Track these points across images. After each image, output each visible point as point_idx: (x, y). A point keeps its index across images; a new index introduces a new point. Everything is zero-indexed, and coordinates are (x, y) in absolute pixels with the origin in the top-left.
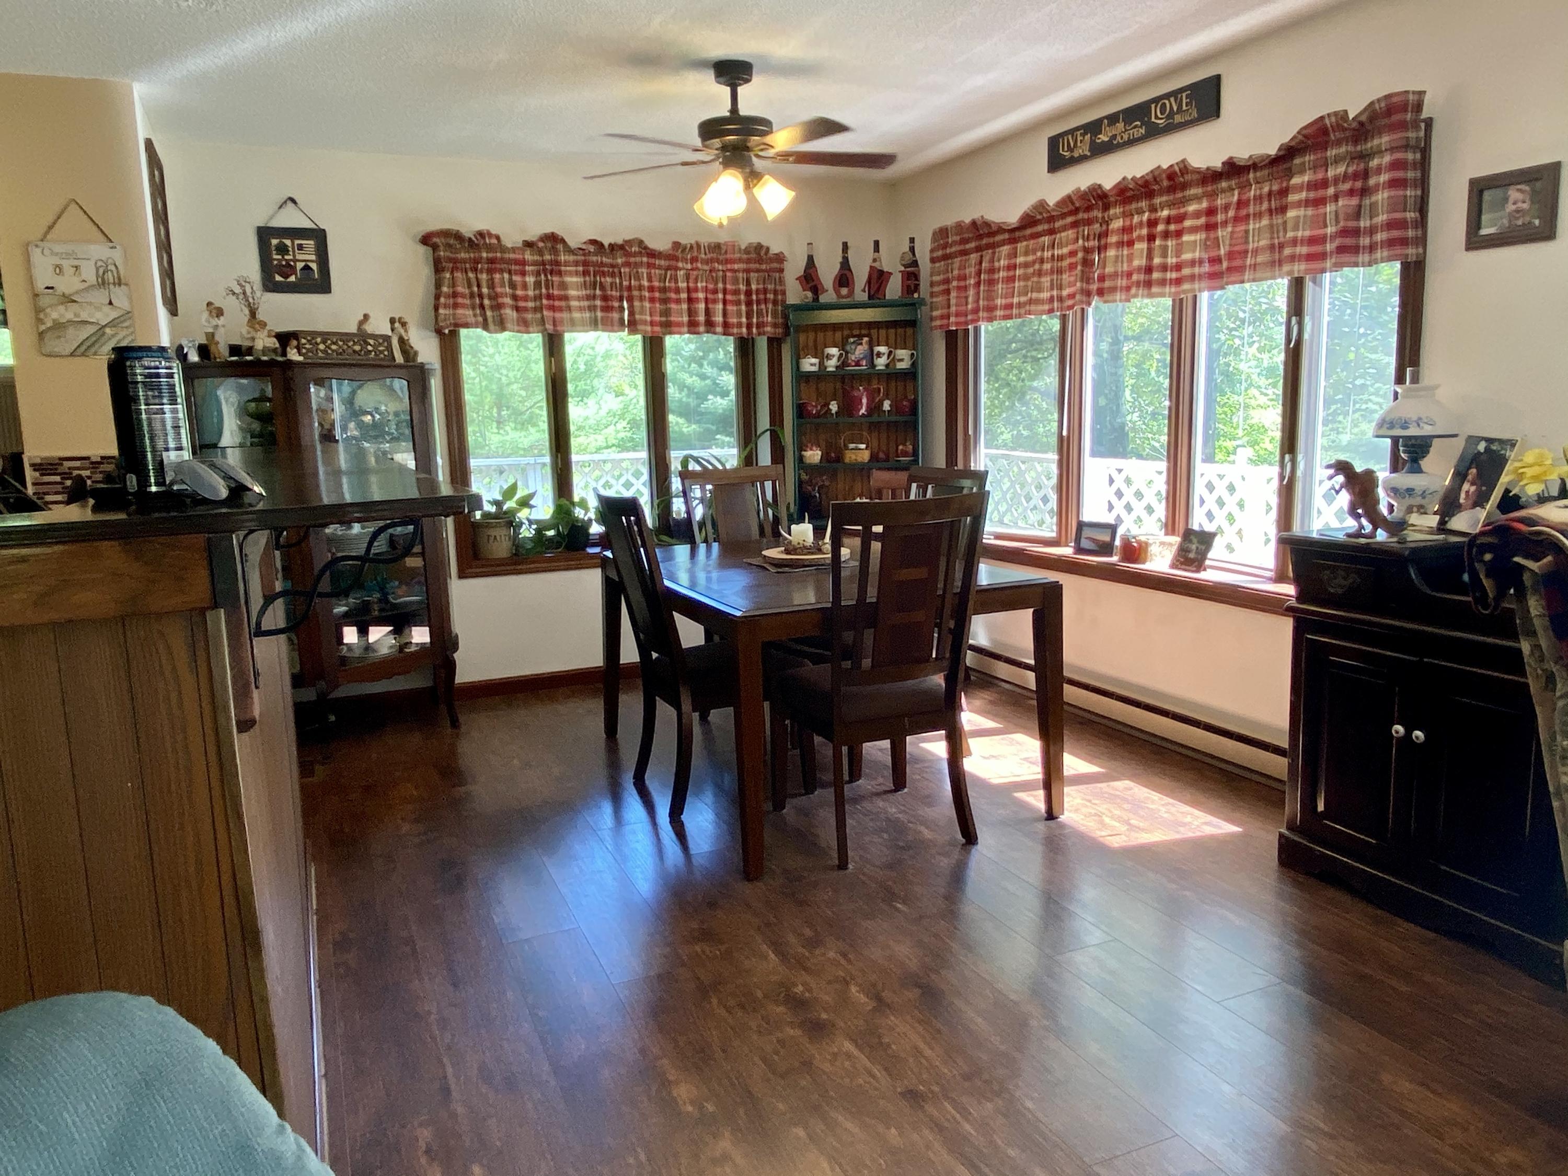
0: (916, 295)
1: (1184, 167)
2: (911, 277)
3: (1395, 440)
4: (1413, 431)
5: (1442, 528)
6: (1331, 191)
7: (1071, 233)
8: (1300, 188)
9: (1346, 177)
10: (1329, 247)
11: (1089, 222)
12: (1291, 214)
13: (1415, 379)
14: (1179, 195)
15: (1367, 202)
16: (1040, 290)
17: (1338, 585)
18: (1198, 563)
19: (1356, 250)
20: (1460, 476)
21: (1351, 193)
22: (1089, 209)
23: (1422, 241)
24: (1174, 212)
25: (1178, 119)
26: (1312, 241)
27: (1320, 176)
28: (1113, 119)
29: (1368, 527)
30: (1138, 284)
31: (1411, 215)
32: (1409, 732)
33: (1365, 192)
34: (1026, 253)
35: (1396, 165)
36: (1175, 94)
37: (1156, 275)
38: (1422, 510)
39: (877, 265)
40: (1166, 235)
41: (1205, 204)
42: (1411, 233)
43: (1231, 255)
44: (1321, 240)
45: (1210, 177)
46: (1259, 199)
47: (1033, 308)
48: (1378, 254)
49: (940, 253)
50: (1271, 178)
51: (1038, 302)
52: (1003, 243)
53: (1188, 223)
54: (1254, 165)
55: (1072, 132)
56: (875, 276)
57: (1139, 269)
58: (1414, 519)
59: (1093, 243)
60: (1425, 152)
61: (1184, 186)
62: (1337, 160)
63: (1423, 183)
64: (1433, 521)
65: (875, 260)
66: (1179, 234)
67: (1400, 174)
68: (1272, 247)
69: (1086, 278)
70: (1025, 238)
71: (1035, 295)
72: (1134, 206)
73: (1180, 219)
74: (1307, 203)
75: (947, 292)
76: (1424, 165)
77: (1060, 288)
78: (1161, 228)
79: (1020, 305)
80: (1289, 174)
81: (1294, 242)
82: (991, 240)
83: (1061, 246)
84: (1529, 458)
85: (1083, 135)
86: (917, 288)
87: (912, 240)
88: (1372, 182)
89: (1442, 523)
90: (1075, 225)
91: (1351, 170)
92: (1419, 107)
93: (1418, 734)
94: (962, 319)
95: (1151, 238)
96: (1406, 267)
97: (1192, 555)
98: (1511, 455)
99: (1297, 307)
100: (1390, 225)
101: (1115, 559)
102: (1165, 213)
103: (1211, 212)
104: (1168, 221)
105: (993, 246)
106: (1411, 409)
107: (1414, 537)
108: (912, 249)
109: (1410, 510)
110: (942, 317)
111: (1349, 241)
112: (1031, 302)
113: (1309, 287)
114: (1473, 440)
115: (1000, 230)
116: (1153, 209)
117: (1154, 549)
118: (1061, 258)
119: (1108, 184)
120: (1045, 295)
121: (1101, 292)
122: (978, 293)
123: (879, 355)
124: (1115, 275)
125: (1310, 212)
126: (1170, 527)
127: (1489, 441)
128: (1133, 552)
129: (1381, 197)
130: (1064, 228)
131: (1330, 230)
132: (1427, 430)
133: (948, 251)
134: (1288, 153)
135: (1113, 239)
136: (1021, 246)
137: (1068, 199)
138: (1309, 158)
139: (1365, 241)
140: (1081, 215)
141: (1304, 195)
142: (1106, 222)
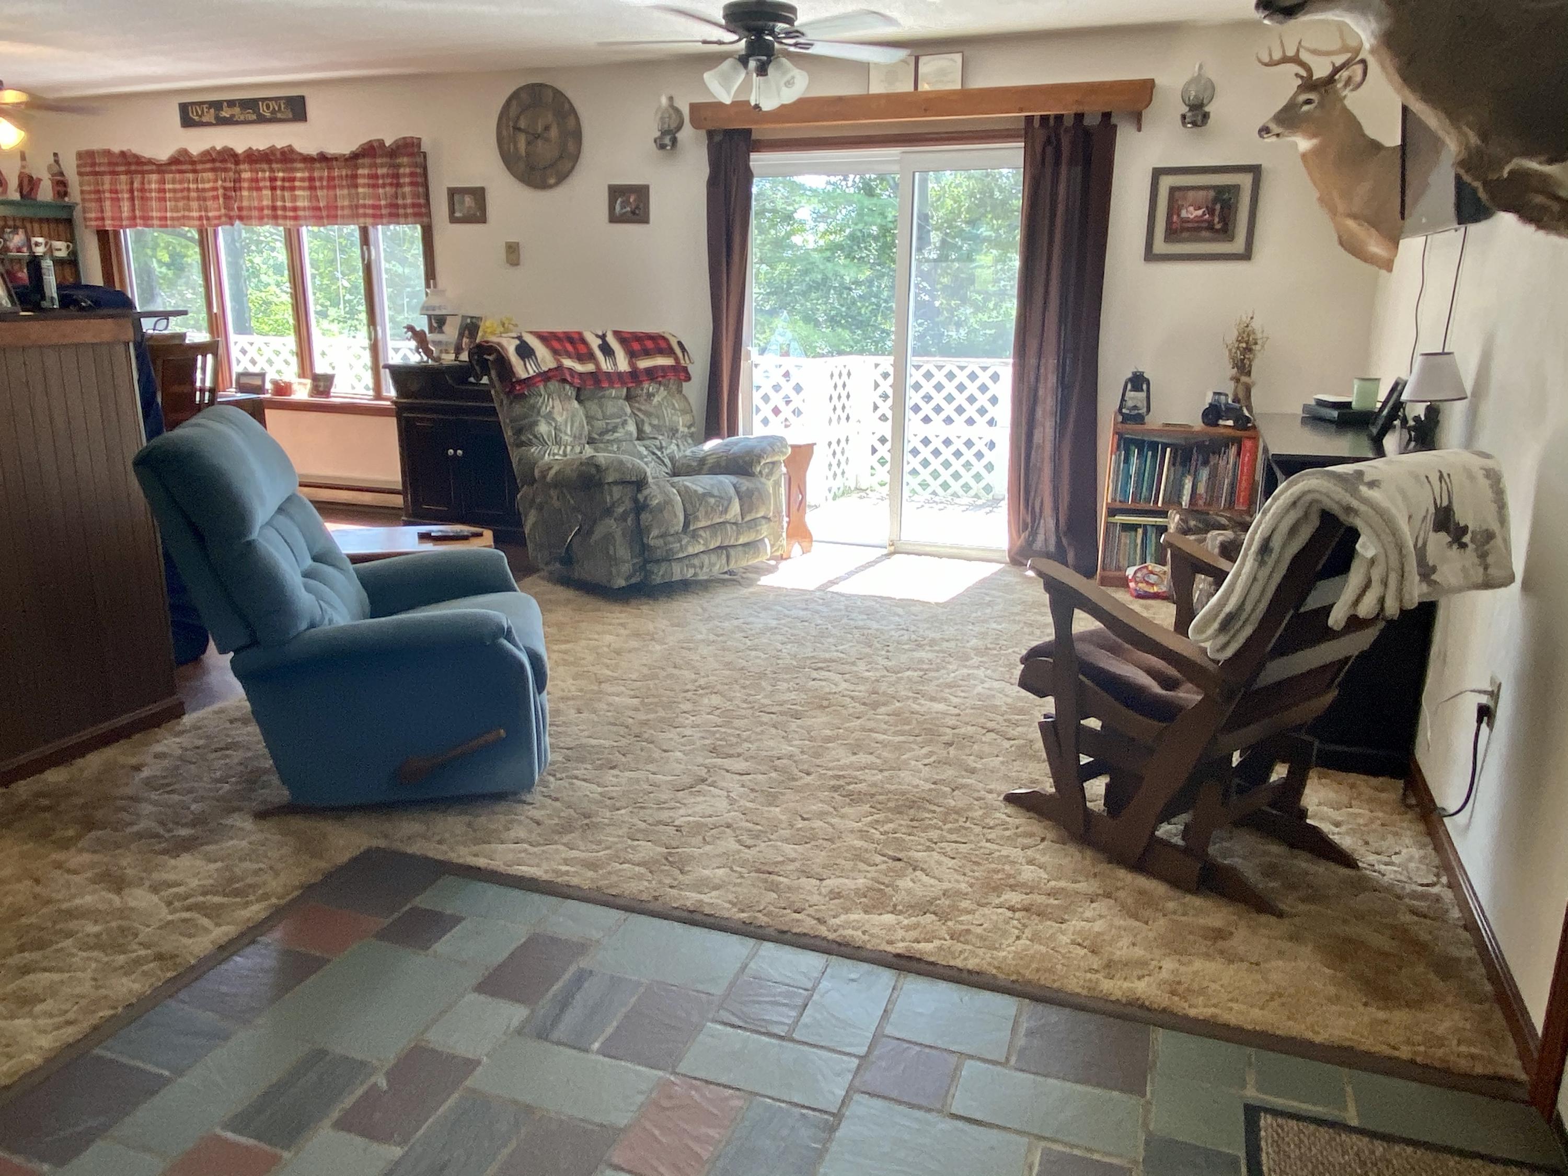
0: (66, 199)
1: (290, 149)
2: (61, 185)
3: (430, 317)
4: (437, 312)
5: (456, 359)
6: (381, 182)
7: (210, 175)
8: (363, 176)
9: (388, 175)
10: (384, 211)
11: (226, 170)
12: (360, 190)
13: (435, 286)
14: (289, 165)
15: (400, 191)
16: (190, 210)
17: (414, 387)
18: (326, 393)
19: (397, 215)
20: (461, 335)
21: (391, 184)
22: (224, 161)
23: (429, 215)
24: (286, 175)
25: (279, 115)
26: (374, 207)
27: (374, 172)
28: (231, 103)
29: (425, 358)
30: (268, 217)
31: (422, 201)
32: (455, 452)
33: (398, 185)
34: (174, 182)
35: (412, 174)
36: (276, 99)
37: (280, 213)
38: (447, 352)
39: (27, 171)
40: (283, 188)
41: (307, 174)
42: (423, 210)
43: (328, 207)
44: (378, 207)
45: (308, 160)
46: (341, 177)
47: (186, 222)
48: (410, 219)
49: (88, 169)
50: (346, 167)
51: (189, 218)
52: (152, 172)
53: (297, 184)
54: (336, 158)
55: (201, 104)
56: (26, 182)
57: (268, 207)
58: (444, 356)
59: (229, 184)
60: (425, 168)
61: (293, 161)
62: (382, 166)
63: (426, 185)
64: (453, 356)
65: (23, 167)
66: (293, 189)
67: (414, 179)
68: (351, 207)
69: (228, 208)
70: (171, 172)
71: (187, 213)
72: (258, 166)
73: (293, 179)
74: (369, 186)
75: (100, 200)
76: (425, 175)
77: (206, 210)
78: (279, 183)
79: (172, 219)
80: (356, 167)
81: (364, 206)
82: (139, 168)
83: (203, 182)
84: (488, 323)
85: (209, 108)
86: (66, 194)
87: (55, 155)
88: (402, 181)
89: (457, 357)
90: (213, 170)
91: (390, 172)
92: (419, 145)
93: (460, 452)
94: (117, 223)
95: (273, 188)
96: (423, 227)
97: (321, 389)
98: (482, 324)
99: (365, 240)
100: (414, 205)
101: (268, 396)
102: (281, 175)
103: (311, 179)
104: (283, 179)
105: (143, 173)
106: (435, 301)
107: (445, 363)
108: (57, 162)
109: (441, 352)
110: (97, 219)
111: (394, 211)
112: (184, 217)
113: (371, 230)
114: (464, 317)
115: (150, 162)
116: (272, 170)
117: (295, 387)
118: (204, 190)
119: (240, 149)
120: (195, 214)
121: (241, 218)
122: (133, 205)
123: (37, 244)
124: (250, 209)
125: (371, 190)
126: (302, 374)
127: (472, 318)
128: (282, 389)
129: (407, 189)
130: (204, 171)
131: (383, 203)
132: (444, 312)
133: (97, 169)
134: (355, 156)
135: (245, 185)
136: (168, 176)
137: (207, 153)
138: (367, 161)
139: (401, 211)
140: (218, 165)
141: (366, 181)
142: (239, 172)
